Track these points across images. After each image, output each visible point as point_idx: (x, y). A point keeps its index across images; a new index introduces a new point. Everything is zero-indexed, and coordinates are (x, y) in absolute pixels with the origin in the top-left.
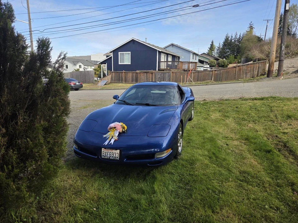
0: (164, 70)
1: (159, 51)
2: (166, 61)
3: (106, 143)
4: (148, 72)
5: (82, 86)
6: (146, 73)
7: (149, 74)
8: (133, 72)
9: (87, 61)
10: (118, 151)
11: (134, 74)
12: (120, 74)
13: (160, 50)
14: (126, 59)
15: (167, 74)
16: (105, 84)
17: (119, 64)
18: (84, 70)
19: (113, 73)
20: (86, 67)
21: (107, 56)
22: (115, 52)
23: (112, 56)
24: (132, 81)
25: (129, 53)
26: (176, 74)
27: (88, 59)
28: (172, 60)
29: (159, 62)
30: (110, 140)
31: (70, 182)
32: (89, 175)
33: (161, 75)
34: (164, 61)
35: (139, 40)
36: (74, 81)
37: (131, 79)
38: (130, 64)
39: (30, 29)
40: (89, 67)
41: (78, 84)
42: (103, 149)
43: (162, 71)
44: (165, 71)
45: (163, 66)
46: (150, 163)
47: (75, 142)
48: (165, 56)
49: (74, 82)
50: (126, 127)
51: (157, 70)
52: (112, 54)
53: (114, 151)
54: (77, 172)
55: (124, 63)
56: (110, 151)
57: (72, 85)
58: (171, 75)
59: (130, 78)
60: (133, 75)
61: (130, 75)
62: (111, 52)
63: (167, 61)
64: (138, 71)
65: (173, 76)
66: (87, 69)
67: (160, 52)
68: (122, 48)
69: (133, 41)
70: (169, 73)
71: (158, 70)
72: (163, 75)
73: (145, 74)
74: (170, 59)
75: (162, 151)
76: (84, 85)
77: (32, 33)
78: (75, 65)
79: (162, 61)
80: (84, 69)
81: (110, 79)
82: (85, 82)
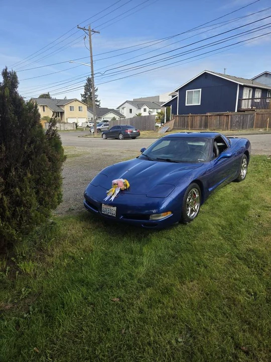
0: (244, 111)
1: (240, 85)
2: (251, 97)
3: (106, 199)
4: (222, 115)
5: (139, 134)
6: (220, 115)
7: (223, 116)
8: (202, 115)
9: (152, 103)
10: (115, 208)
11: (204, 118)
12: (186, 118)
13: (243, 84)
14: (194, 98)
15: (249, 116)
16: (167, 131)
17: (186, 105)
18: (148, 115)
19: (177, 118)
20: (151, 110)
21: (173, 96)
22: (182, 90)
23: (178, 96)
24: (200, 126)
25: (199, 91)
26: (262, 117)
27: (154, 101)
28: (262, 96)
29: (240, 100)
30: (111, 197)
31: (73, 232)
32: (91, 228)
33: (240, 118)
34: (248, 98)
35: (213, 73)
36: (131, 128)
37: (198, 124)
38: (200, 104)
39: (92, 72)
40: (155, 110)
41: (135, 131)
42: (103, 204)
43: (242, 113)
44: (246, 113)
45: (246, 105)
46: (145, 224)
47: (85, 196)
48: (250, 91)
49: (131, 130)
50: (128, 185)
51: (236, 111)
52: (178, 93)
53: (112, 208)
54: (83, 224)
55: (192, 103)
56: (109, 207)
57: (129, 133)
58: (255, 117)
59: (198, 122)
60: (202, 119)
61: (198, 119)
62: (177, 91)
63: (253, 98)
64: (208, 114)
65: (257, 119)
66: (152, 112)
67: (242, 87)
68: (191, 85)
69: (205, 75)
70: (252, 114)
71: (238, 111)
72: (243, 118)
73: (218, 117)
74: (258, 94)
75: (159, 213)
76: (142, 133)
77: (94, 76)
78: (139, 108)
79: (244, 98)
80: (150, 113)
81: (173, 125)
82: (144, 129)
